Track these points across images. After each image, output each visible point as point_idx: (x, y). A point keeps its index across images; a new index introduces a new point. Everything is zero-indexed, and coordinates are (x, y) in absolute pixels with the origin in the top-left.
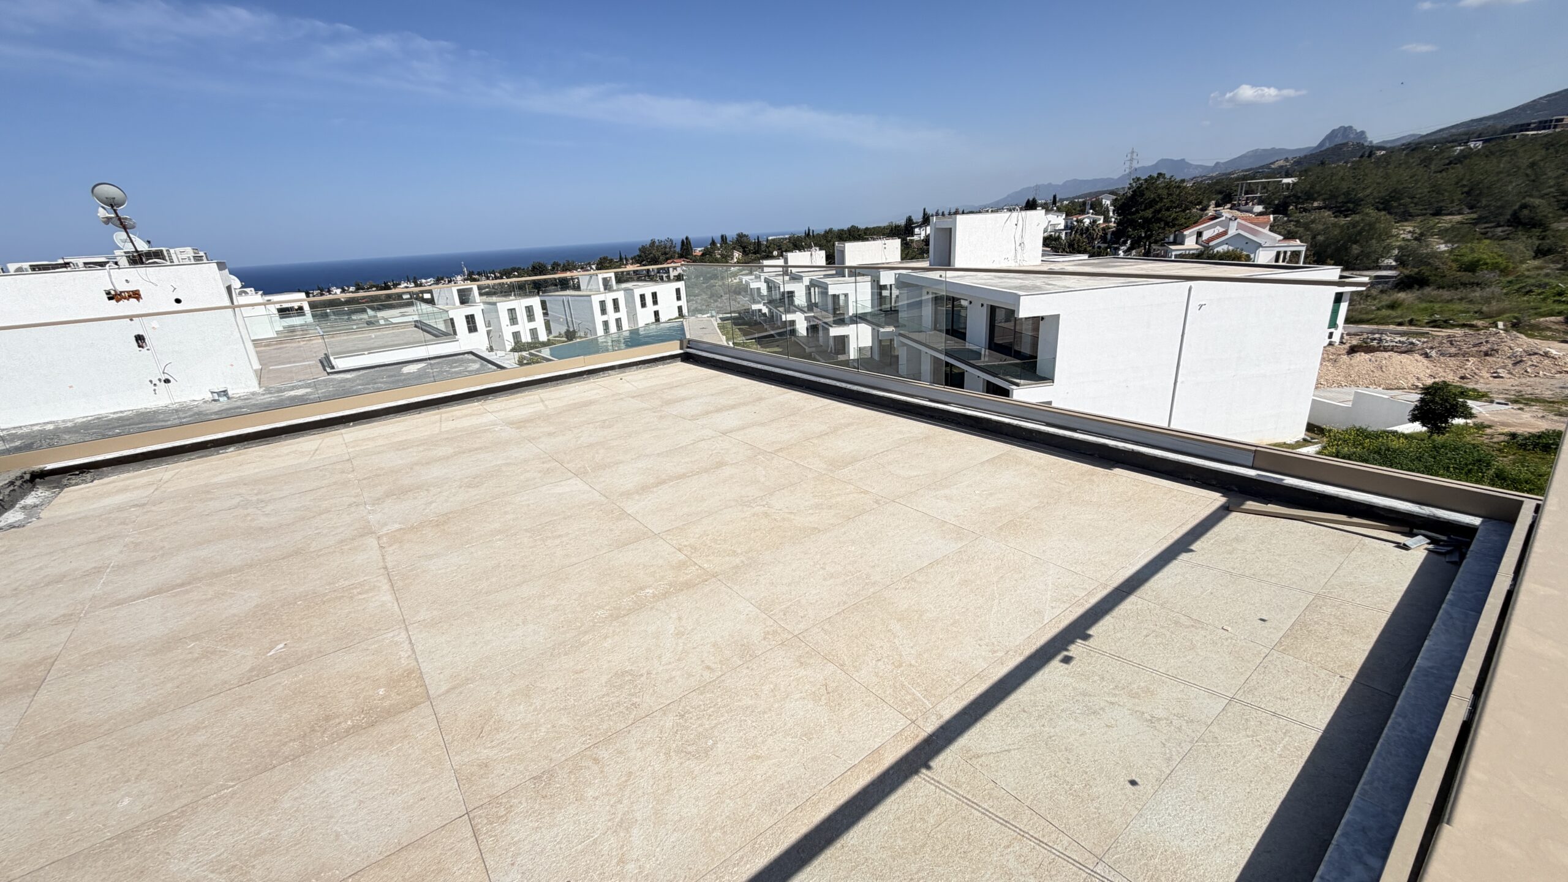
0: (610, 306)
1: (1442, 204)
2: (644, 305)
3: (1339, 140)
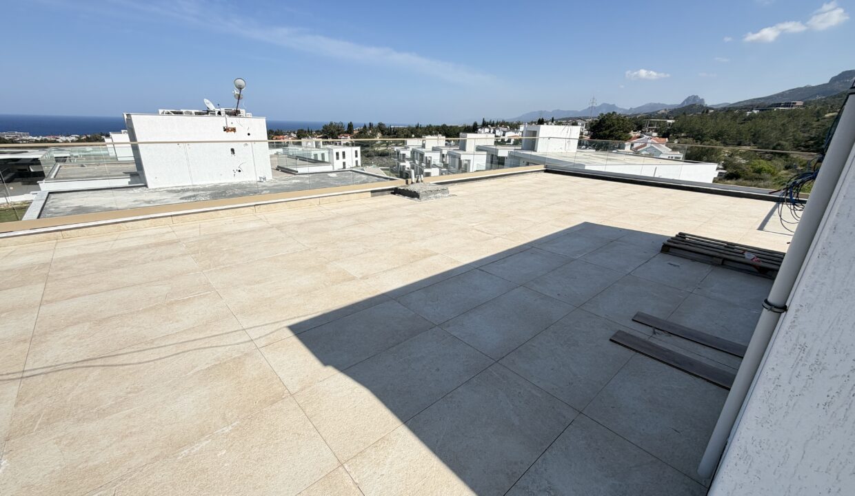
1: (742, 140)
2: (338, 158)
3: (691, 103)
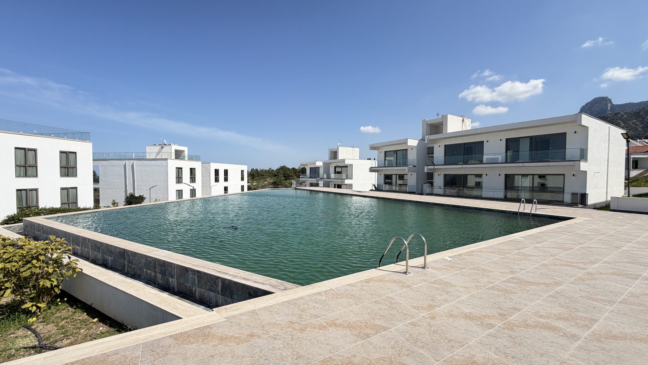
0: (186, 175)
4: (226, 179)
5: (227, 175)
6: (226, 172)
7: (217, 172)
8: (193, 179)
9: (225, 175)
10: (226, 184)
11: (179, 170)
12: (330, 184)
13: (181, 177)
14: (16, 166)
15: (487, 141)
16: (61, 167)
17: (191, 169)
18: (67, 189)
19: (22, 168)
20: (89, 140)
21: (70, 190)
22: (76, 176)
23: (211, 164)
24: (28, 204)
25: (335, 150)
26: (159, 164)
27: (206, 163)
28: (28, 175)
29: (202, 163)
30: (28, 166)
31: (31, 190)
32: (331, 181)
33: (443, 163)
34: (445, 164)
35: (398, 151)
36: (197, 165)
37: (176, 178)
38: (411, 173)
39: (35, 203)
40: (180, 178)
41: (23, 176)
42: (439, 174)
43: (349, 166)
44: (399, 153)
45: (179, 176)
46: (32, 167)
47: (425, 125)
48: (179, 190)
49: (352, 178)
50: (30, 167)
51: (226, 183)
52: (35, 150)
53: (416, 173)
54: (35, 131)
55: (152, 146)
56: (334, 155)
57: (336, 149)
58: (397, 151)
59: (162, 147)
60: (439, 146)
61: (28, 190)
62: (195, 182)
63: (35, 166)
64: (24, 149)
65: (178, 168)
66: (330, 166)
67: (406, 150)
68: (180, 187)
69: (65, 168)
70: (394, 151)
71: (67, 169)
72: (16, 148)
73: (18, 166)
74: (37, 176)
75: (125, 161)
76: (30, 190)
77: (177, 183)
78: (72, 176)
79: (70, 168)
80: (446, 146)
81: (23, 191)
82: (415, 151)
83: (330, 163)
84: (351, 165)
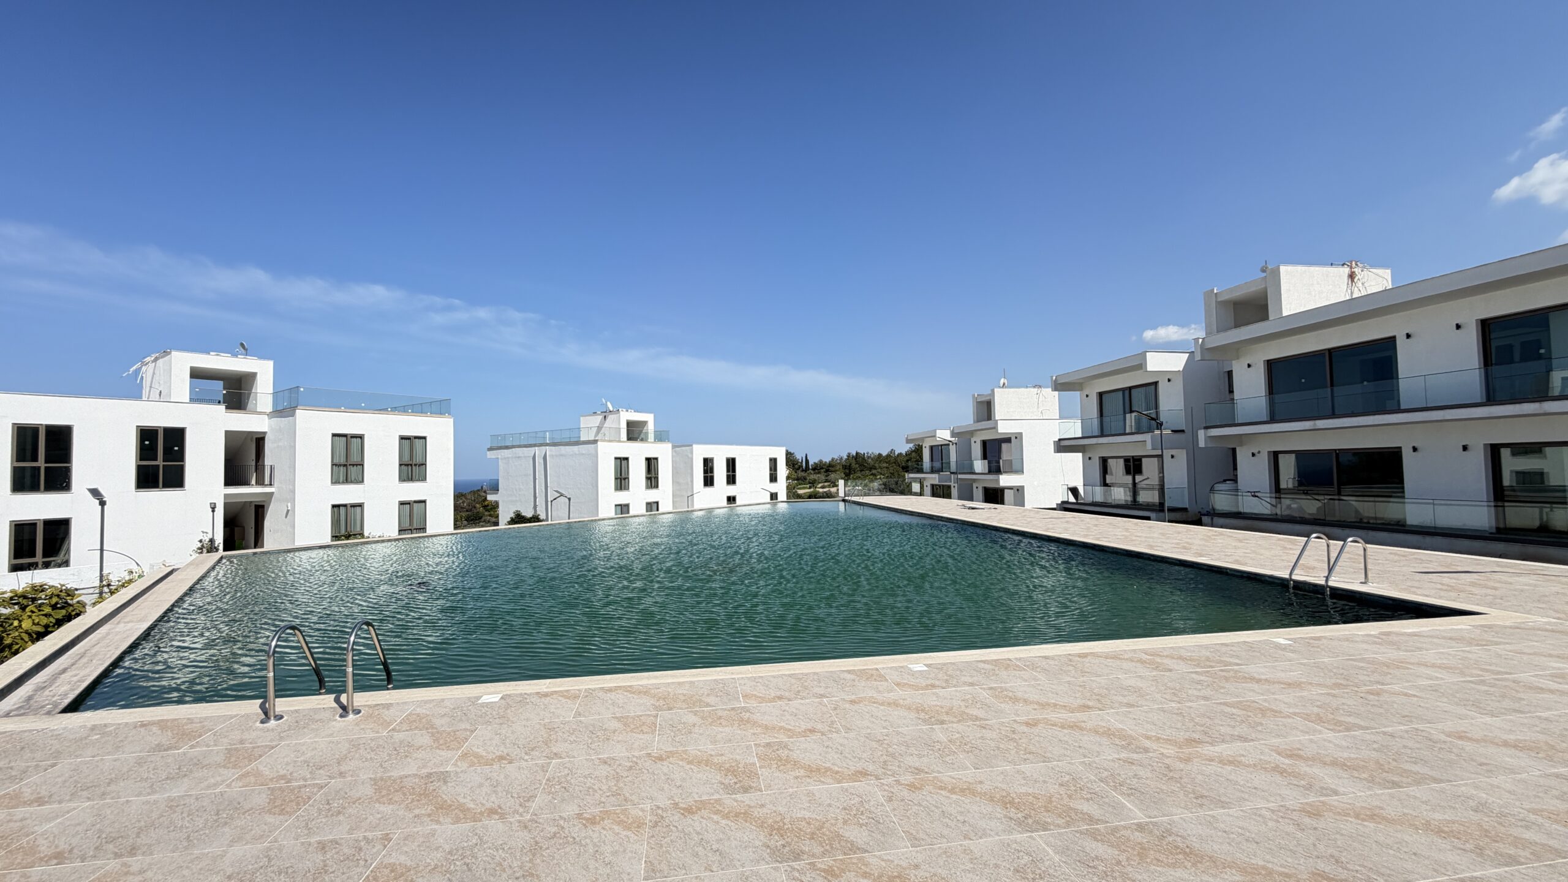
0: (637, 473)
2: (709, 481)
4: (731, 480)
5: (734, 470)
6: (731, 464)
7: (708, 464)
8: (652, 480)
9: (728, 471)
10: (731, 490)
11: (622, 463)
12: (975, 486)
13: (626, 476)
14: (333, 465)
15: (1408, 336)
16: (400, 465)
17: (648, 460)
18: (409, 504)
19: (342, 468)
20: (449, 414)
21: (415, 505)
22: (425, 479)
23: (695, 446)
24: (349, 529)
25: (987, 398)
26: (584, 452)
27: (682, 445)
28: (349, 480)
29: (674, 447)
30: (350, 465)
31: (354, 506)
32: (974, 480)
33: (1264, 415)
34: (1273, 419)
35: (1133, 391)
36: (663, 452)
37: (616, 479)
38: (1173, 452)
39: (358, 529)
40: (625, 479)
41: (343, 482)
42: (1255, 451)
43: (1013, 439)
44: (1138, 396)
45: (621, 475)
46: (357, 465)
47: (1214, 305)
48: (620, 505)
49: (1020, 471)
50: (353, 465)
51: (731, 487)
52: (361, 437)
53: (1184, 451)
54: (363, 405)
55: (590, 415)
56: (986, 409)
57: (990, 395)
58: (1130, 388)
59: (605, 417)
60: (1249, 366)
61: (349, 506)
62: (657, 486)
63: (360, 465)
64: (345, 436)
65: (620, 458)
66: (973, 440)
67: (1156, 383)
68: (622, 497)
69: (407, 465)
70: (1123, 390)
71: (410, 467)
72: (334, 435)
73: (336, 465)
74: (362, 481)
75: (533, 448)
76: (351, 506)
77: (616, 489)
78: (419, 480)
79: (415, 465)
80: (1270, 365)
81: (341, 508)
82: (1178, 385)
83: (972, 433)
84: (1019, 436)
